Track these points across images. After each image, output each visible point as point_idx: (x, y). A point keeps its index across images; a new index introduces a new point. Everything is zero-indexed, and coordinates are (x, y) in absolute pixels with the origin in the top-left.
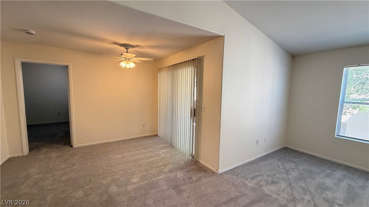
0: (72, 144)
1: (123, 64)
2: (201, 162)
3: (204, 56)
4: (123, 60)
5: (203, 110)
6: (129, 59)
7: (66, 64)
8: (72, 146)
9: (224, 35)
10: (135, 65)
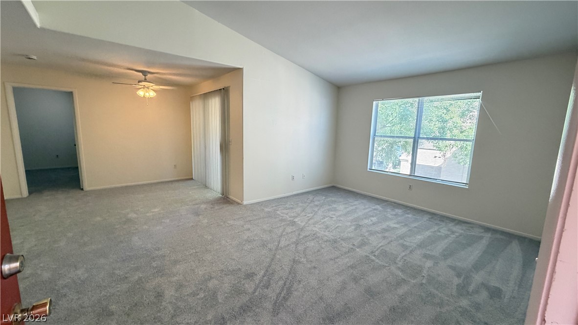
0: (83, 187)
1: (141, 93)
2: (231, 197)
3: (229, 87)
4: (141, 88)
5: (230, 143)
6: (148, 88)
7: (70, 90)
8: (82, 189)
9: (242, 67)
10: (155, 94)
